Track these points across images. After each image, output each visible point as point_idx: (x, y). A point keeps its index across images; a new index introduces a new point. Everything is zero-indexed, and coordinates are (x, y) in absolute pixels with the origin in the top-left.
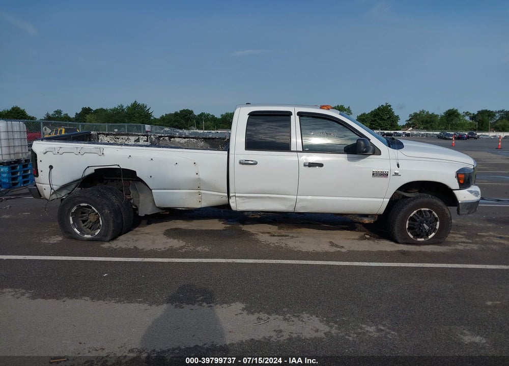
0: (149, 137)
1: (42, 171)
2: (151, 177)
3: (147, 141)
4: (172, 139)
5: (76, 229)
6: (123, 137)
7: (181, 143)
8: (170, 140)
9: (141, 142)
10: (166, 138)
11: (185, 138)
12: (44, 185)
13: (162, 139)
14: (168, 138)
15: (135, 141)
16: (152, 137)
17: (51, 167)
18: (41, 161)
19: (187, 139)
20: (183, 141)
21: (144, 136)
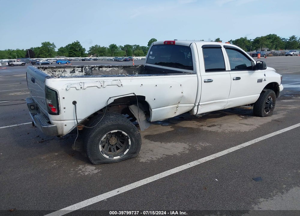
0: (84, 68)
1: (65, 108)
2: (155, 99)
3: (82, 71)
4: (101, 69)
5: (105, 155)
6: (60, 70)
7: (108, 72)
8: (99, 70)
9: (77, 73)
10: (96, 68)
11: (110, 67)
12: (65, 122)
13: (93, 69)
14: (98, 68)
15: (71, 72)
16: (87, 68)
17: (74, 103)
18: (64, 98)
19: (111, 68)
20: (108, 69)
21: (79, 67)
